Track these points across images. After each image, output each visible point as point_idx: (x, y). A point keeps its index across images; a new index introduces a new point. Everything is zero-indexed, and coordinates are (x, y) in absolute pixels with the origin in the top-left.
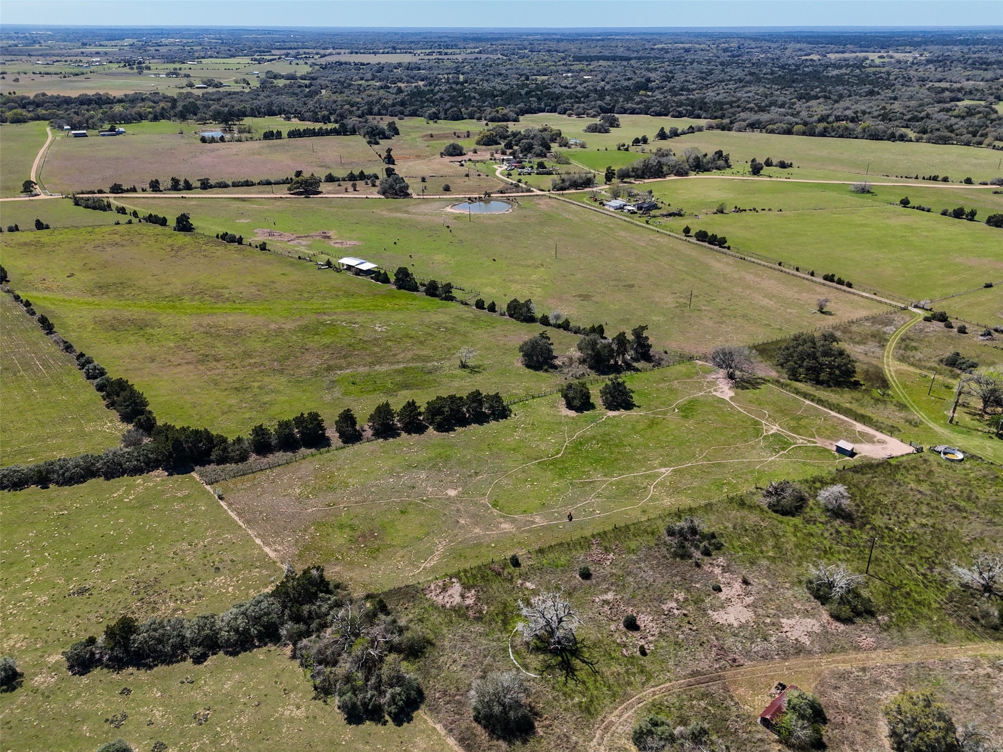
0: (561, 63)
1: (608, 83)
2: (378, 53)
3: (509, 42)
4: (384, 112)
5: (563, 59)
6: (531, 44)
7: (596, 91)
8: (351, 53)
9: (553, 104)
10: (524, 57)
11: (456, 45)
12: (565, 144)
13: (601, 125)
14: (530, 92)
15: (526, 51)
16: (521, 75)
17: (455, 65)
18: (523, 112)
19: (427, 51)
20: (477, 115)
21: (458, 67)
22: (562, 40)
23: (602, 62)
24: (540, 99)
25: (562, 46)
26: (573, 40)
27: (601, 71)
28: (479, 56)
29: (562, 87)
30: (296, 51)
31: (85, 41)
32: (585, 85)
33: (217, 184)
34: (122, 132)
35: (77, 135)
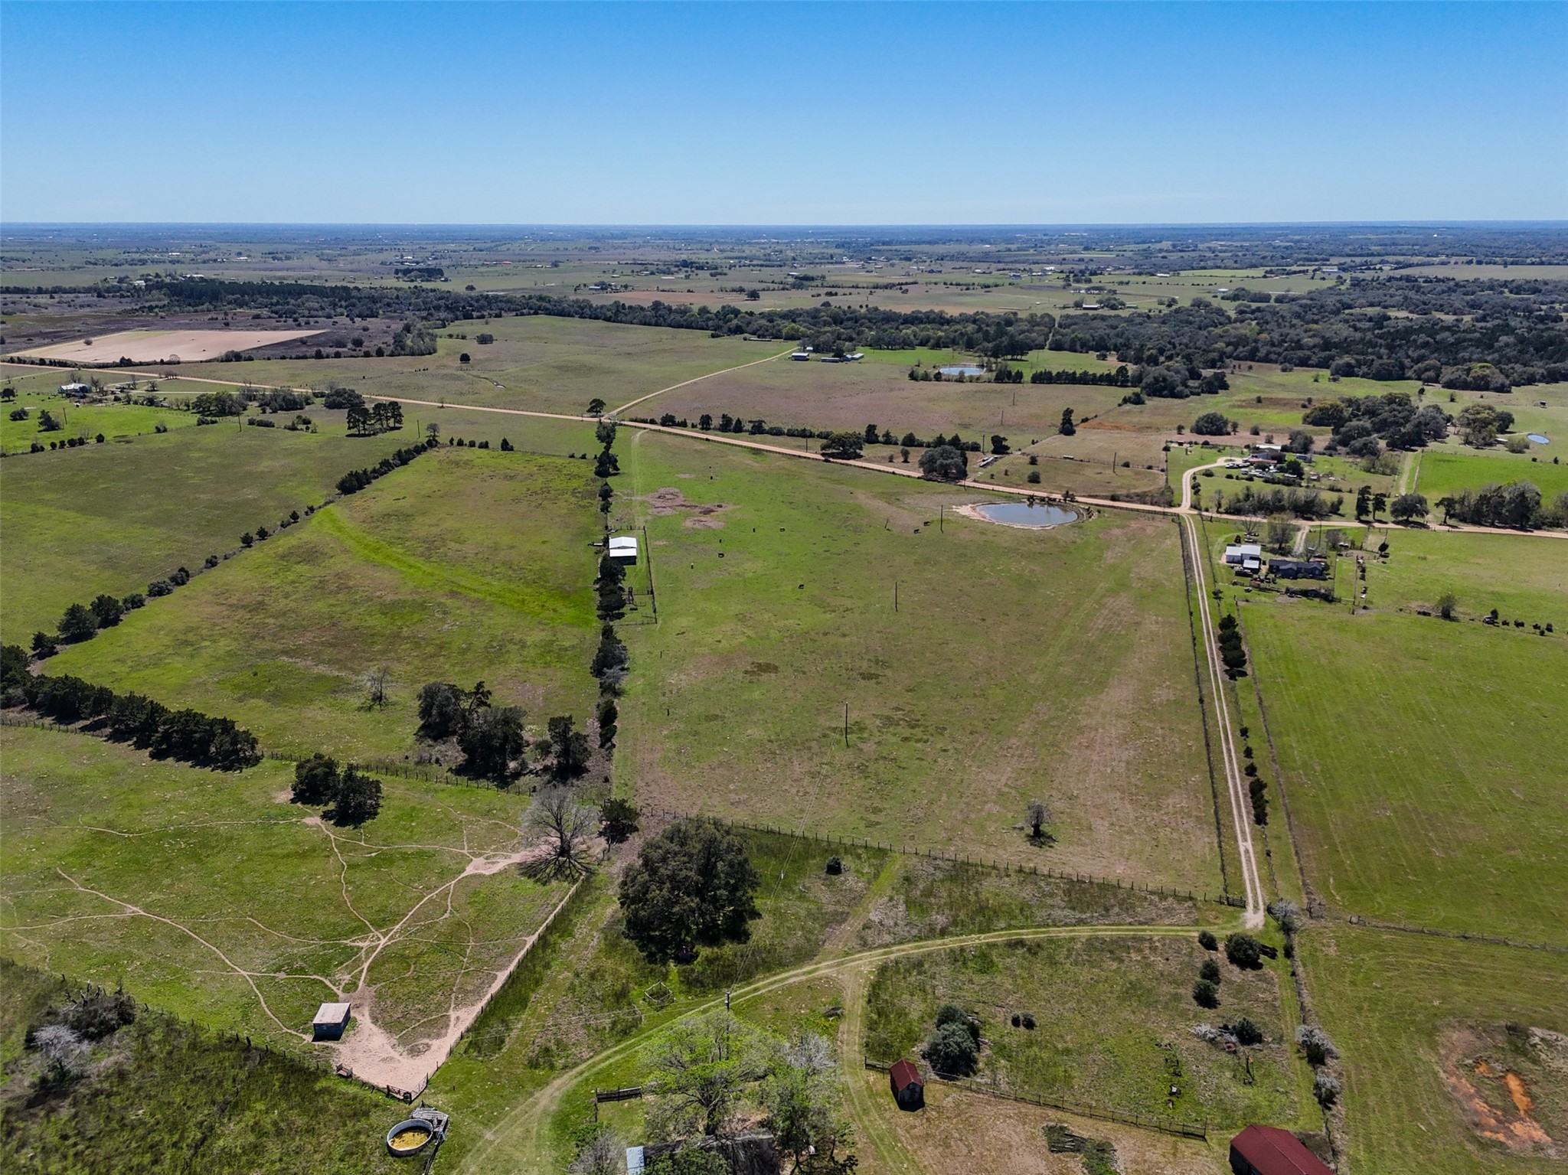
2: (1522, 263)
8: (1469, 262)
30: (1371, 259)
31: (1092, 245)
33: (771, 429)
34: (853, 359)
35: (797, 358)
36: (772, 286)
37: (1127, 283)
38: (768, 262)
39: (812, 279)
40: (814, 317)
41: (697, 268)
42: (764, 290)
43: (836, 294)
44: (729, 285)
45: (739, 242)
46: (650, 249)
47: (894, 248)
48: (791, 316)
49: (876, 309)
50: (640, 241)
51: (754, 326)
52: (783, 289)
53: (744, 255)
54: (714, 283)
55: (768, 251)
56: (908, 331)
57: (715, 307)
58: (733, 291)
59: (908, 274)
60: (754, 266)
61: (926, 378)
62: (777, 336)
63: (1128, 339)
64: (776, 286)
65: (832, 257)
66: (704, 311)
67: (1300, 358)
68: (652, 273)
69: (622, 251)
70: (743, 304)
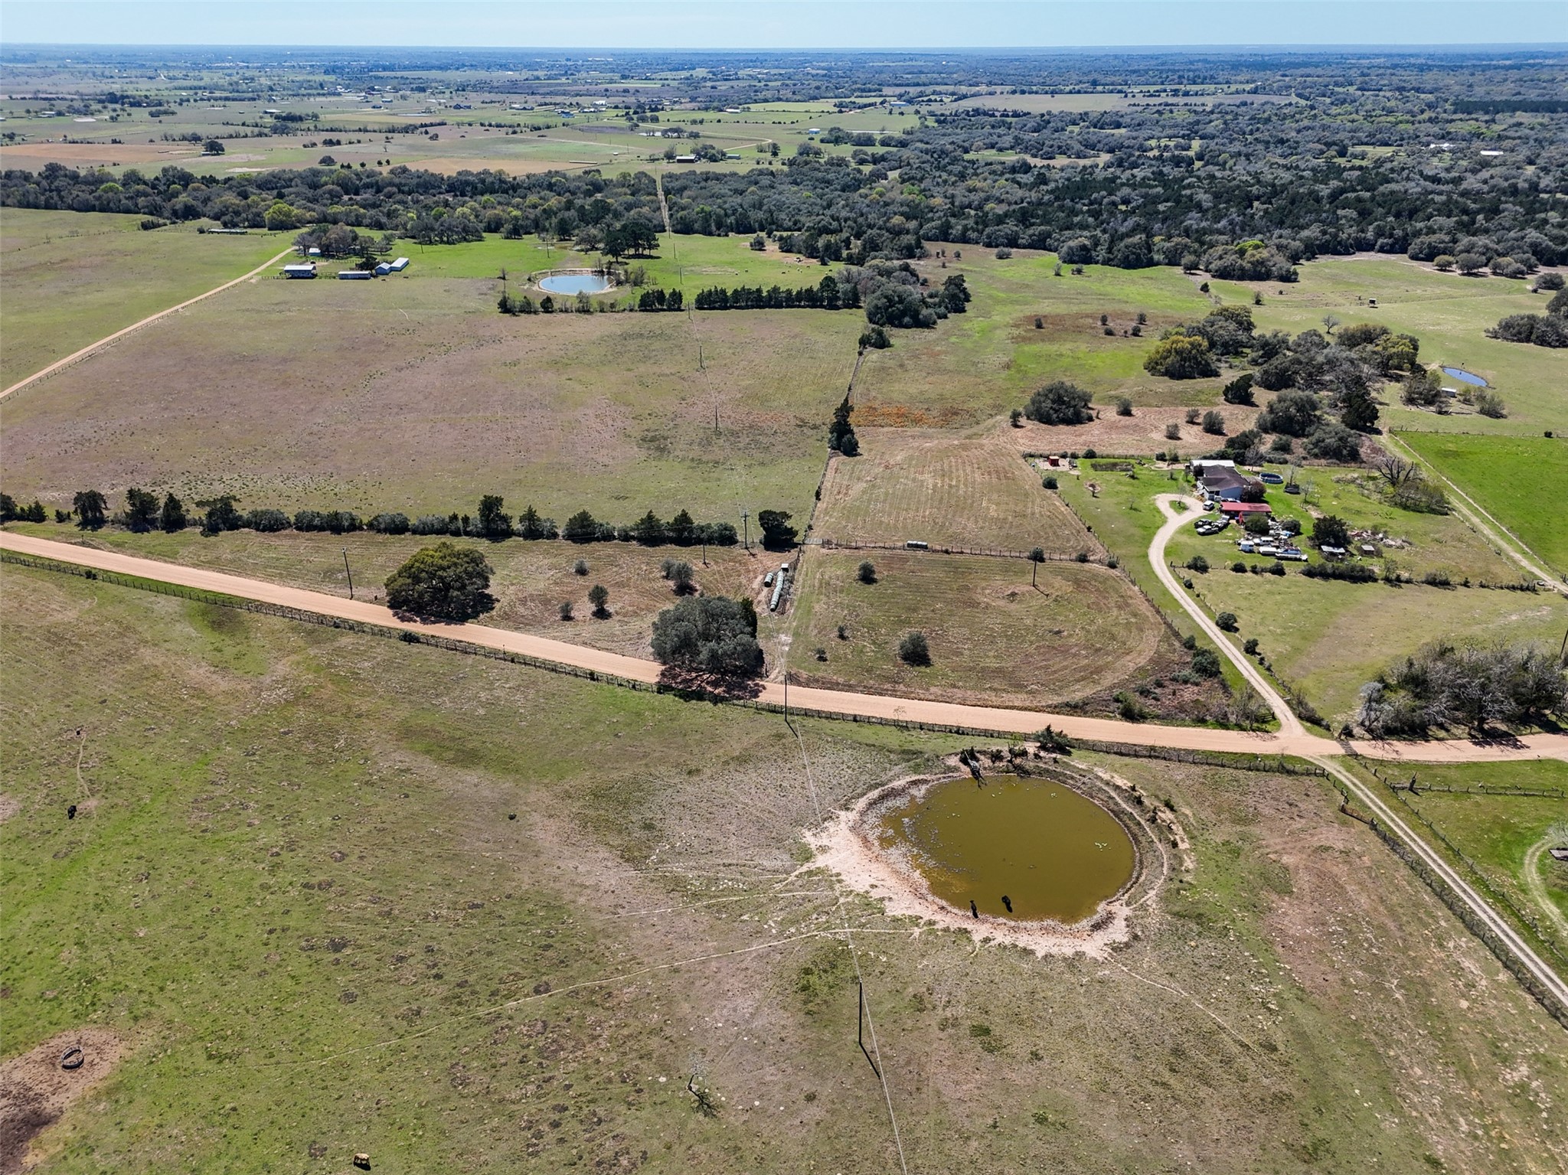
0: (1426, 116)
1: (1546, 170)
2: (1061, 92)
3: (1320, 71)
4: (973, 235)
5: (1431, 106)
6: (1363, 75)
7: (1514, 191)
8: (1014, 92)
9: (1398, 233)
10: (1344, 102)
11: (1212, 77)
12: (1429, 397)
13: (1548, 323)
14: (1343, 191)
15: (1352, 89)
16: (1328, 145)
17: (1193, 118)
18: (1312, 251)
19: (1152, 89)
20: (1188, 258)
21: (1198, 122)
22: (1430, 68)
23: (1521, 116)
24: (1364, 214)
25: (1429, 79)
26: (1454, 69)
27: (1525, 139)
28: (1249, 98)
29: (1427, 178)
30: (919, 89)
31: (627, 73)
32: (1485, 174)
33: (255, 514)
34: (392, 269)
35: (295, 275)
36: (242, 130)
37: (701, 122)
38: (235, 94)
39: (300, 119)
40: (314, 186)
41: (132, 105)
42: (231, 137)
43: (339, 143)
44: (179, 130)
45: (196, 66)
46: (67, 76)
47: (399, 74)
48: (275, 184)
49: (404, 170)
50: (53, 65)
51: (216, 205)
52: (260, 135)
53: (202, 84)
54: (157, 128)
55: (235, 78)
56: (465, 209)
57: (150, 171)
58: (184, 139)
59: (428, 111)
60: (216, 99)
61: (527, 309)
62: (257, 223)
63: (771, 212)
64: (248, 130)
65: (322, 86)
66: (132, 178)
67: (1007, 236)
68: (60, 114)
69: (26, 79)
70: (196, 162)
